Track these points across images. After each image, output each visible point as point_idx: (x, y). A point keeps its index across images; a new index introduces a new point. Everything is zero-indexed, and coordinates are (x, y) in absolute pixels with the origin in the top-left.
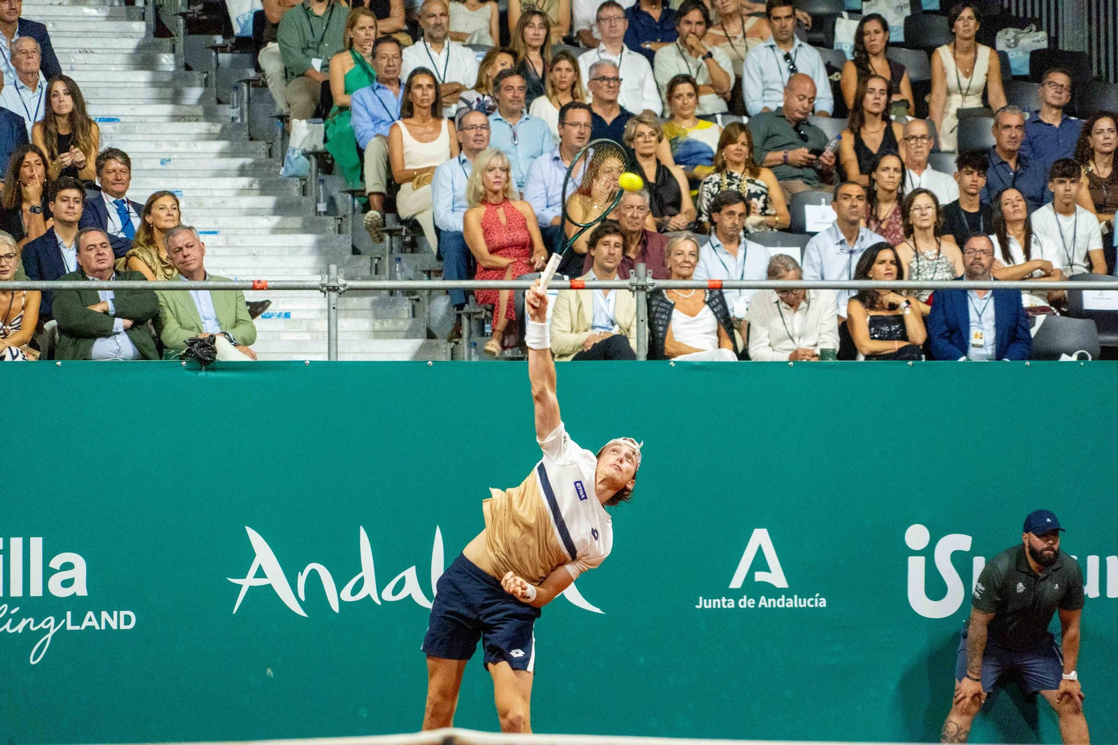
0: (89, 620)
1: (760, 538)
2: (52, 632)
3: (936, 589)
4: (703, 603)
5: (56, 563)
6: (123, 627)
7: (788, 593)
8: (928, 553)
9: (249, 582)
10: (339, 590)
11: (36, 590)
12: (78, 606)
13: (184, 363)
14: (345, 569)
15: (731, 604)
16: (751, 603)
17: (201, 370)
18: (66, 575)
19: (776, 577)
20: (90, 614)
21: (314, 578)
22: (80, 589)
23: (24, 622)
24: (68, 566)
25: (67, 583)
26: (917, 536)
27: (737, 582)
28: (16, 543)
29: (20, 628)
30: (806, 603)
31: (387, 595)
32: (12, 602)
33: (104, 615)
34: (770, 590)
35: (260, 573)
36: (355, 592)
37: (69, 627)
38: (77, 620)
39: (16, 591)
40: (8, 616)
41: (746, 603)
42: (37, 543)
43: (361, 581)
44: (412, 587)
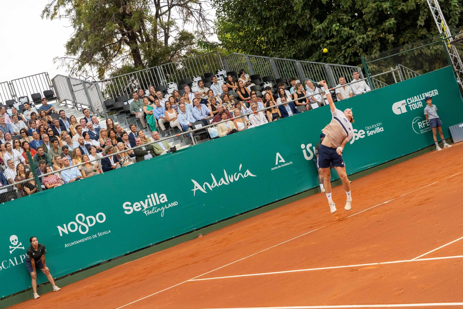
0: (170, 206)
1: (278, 154)
2: (164, 210)
3: (309, 155)
4: (272, 169)
5: (160, 197)
6: (176, 205)
7: (286, 163)
8: (305, 148)
9: (195, 190)
10: (211, 186)
11: (158, 203)
12: (167, 204)
13: (171, 153)
14: (211, 182)
15: (277, 168)
16: (280, 166)
17: (174, 153)
18: (163, 198)
19: (283, 161)
20: (169, 204)
21: (206, 185)
22: (166, 200)
23: (158, 209)
24: (163, 197)
25: (163, 200)
26: (303, 146)
27: (277, 164)
28: (152, 195)
29: (158, 211)
30: (289, 164)
31: (219, 184)
32: (155, 206)
33: (172, 203)
34: (283, 163)
35: (196, 187)
36: (214, 186)
37: (166, 208)
38: (167, 206)
39: (155, 204)
40: (155, 209)
41: (279, 167)
42: (156, 194)
43: (214, 183)
44: (223, 182)
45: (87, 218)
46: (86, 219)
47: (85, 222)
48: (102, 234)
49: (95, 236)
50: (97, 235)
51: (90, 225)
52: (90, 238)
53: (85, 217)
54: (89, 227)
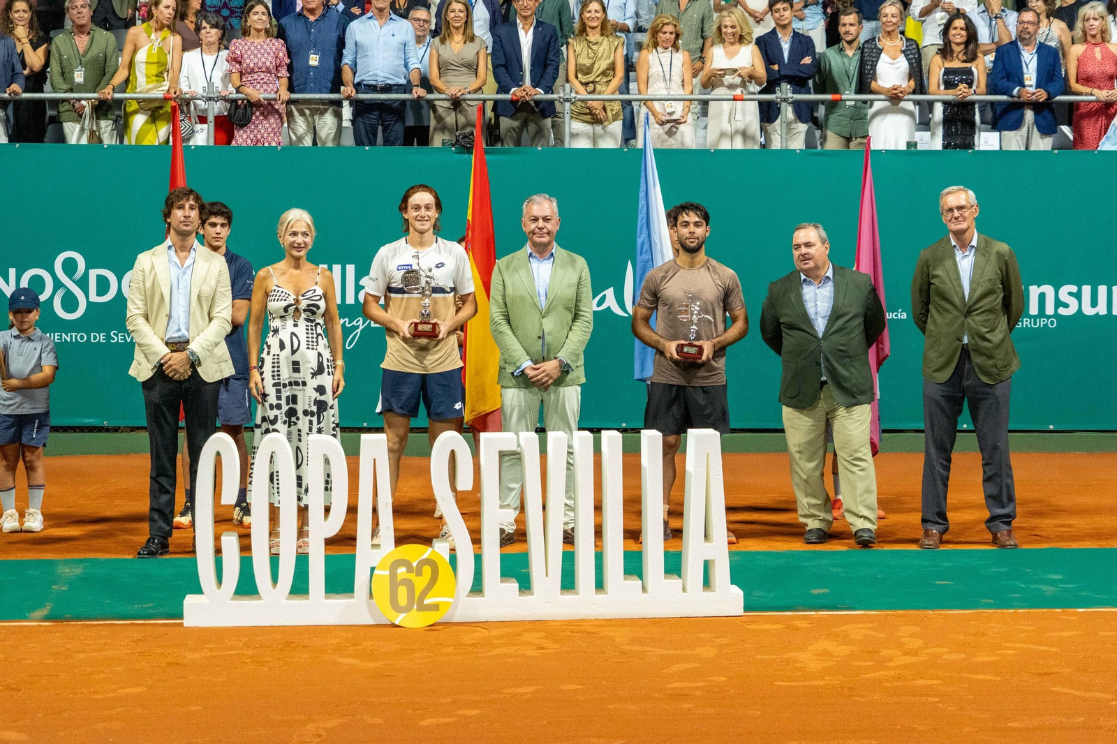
2: (361, 328)
5: (364, 281)
13: (453, 149)
17: (464, 153)
23: (342, 321)
28: (337, 268)
31: (595, 306)
37: (373, 325)
42: (351, 269)
44: (611, 301)
45: (93, 273)
46: (86, 274)
47: (83, 284)
48: (125, 339)
49: (101, 338)
50: (108, 337)
51: (94, 298)
52: (82, 337)
53: (89, 266)
54: (89, 304)
